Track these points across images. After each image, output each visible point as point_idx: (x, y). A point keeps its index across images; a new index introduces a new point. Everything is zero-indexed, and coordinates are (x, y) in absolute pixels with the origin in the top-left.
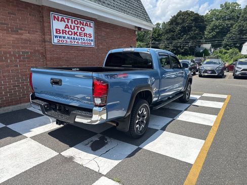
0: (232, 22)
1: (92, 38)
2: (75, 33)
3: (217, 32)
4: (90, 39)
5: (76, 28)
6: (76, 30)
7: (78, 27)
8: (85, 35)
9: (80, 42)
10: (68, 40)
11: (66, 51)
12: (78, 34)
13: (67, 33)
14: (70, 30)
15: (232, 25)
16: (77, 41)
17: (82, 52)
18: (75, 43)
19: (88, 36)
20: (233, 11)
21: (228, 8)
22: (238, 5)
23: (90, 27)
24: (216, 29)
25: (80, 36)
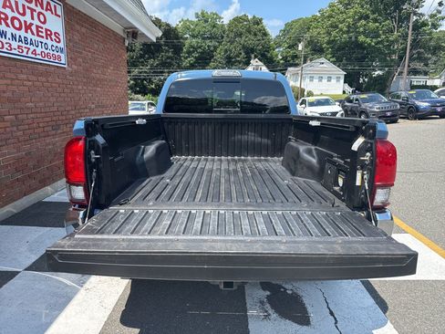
0: (214, 43)
1: (61, 45)
2: (28, 27)
3: (195, 58)
4: (59, 45)
5: (28, 11)
6: (28, 18)
7: (32, 11)
8: (49, 34)
9: (39, 50)
10: (15, 44)
11: (8, 75)
12: (34, 28)
13: (9, 21)
14: (16, 15)
15: (215, 48)
16: (32, 48)
17: (44, 79)
18: (28, 53)
19: (53, 37)
20: (214, 27)
21: (206, 21)
22: (220, 18)
23: (56, 14)
24: (193, 52)
25: (38, 35)
